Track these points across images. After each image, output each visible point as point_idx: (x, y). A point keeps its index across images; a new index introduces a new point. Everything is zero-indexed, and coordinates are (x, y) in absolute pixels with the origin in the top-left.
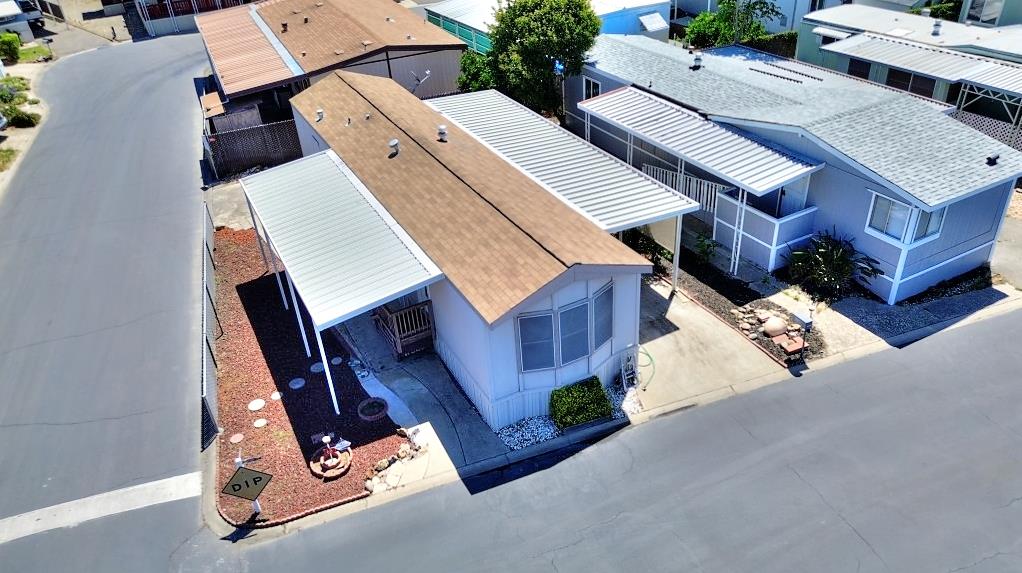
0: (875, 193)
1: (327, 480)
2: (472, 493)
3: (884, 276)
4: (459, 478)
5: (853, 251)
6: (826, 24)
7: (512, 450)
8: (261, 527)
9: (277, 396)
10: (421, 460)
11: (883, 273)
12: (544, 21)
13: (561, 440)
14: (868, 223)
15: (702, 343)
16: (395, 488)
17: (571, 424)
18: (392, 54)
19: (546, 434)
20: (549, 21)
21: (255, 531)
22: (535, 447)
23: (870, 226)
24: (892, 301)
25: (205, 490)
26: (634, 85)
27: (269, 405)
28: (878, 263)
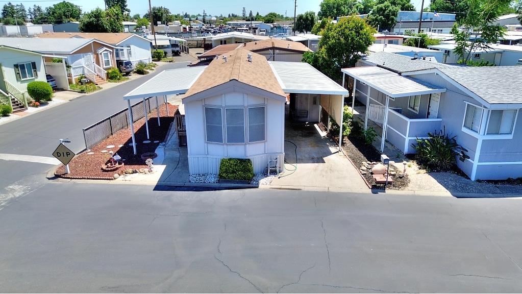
0: (467, 103)
2: (154, 190)
3: (469, 160)
4: (156, 185)
5: (455, 145)
7: (190, 182)
8: (62, 177)
9: (121, 146)
11: (469, 158)
14: (463, 124)
15: (331, 170)
16: (126, 180)
17: (225, 178)
18: (276, 52)
19: (212, 180)
23: (464, 126)
24: (473, 178)
26: (378, 65)
27: (115, 148)
28: (467, 151)
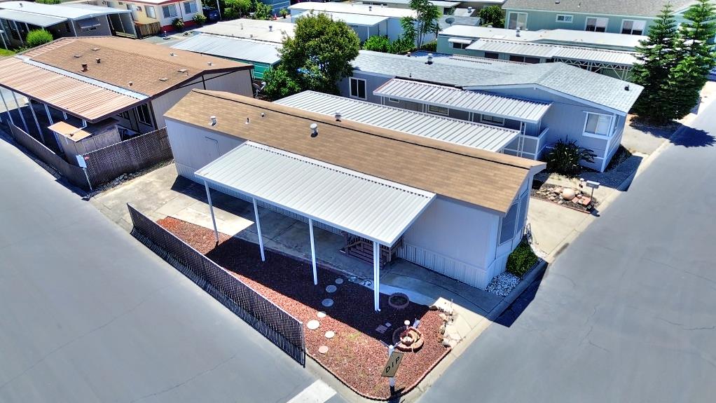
0: (588, 113)
1: (416, 350)
2: (509, 326)
3: (600, 157)
4: (491, 322)
6: (454, 36)
7: (505, 296)
8: (405, 393)
9: (322, 315)
10: (458, 320)
11: (596, 156)
12: (331, 43)
13: (523, 283)
14: (584, 130)
15: (540, 213)
16: (461, 340)
17: (525, 271)
18: (206, 77)
19: (514, 282)
20: (334, 42)
21: (402, 399)
22: (514, 291)
23: (586, 131)
24: (602, 170)
25: (335, 388)
26: (397, 77)
27: (322, 321)
28: (593, 151)
